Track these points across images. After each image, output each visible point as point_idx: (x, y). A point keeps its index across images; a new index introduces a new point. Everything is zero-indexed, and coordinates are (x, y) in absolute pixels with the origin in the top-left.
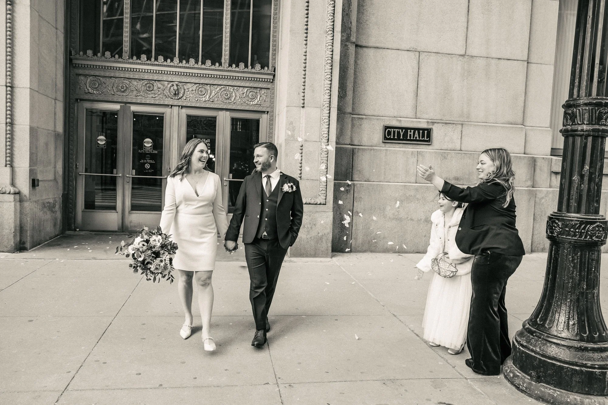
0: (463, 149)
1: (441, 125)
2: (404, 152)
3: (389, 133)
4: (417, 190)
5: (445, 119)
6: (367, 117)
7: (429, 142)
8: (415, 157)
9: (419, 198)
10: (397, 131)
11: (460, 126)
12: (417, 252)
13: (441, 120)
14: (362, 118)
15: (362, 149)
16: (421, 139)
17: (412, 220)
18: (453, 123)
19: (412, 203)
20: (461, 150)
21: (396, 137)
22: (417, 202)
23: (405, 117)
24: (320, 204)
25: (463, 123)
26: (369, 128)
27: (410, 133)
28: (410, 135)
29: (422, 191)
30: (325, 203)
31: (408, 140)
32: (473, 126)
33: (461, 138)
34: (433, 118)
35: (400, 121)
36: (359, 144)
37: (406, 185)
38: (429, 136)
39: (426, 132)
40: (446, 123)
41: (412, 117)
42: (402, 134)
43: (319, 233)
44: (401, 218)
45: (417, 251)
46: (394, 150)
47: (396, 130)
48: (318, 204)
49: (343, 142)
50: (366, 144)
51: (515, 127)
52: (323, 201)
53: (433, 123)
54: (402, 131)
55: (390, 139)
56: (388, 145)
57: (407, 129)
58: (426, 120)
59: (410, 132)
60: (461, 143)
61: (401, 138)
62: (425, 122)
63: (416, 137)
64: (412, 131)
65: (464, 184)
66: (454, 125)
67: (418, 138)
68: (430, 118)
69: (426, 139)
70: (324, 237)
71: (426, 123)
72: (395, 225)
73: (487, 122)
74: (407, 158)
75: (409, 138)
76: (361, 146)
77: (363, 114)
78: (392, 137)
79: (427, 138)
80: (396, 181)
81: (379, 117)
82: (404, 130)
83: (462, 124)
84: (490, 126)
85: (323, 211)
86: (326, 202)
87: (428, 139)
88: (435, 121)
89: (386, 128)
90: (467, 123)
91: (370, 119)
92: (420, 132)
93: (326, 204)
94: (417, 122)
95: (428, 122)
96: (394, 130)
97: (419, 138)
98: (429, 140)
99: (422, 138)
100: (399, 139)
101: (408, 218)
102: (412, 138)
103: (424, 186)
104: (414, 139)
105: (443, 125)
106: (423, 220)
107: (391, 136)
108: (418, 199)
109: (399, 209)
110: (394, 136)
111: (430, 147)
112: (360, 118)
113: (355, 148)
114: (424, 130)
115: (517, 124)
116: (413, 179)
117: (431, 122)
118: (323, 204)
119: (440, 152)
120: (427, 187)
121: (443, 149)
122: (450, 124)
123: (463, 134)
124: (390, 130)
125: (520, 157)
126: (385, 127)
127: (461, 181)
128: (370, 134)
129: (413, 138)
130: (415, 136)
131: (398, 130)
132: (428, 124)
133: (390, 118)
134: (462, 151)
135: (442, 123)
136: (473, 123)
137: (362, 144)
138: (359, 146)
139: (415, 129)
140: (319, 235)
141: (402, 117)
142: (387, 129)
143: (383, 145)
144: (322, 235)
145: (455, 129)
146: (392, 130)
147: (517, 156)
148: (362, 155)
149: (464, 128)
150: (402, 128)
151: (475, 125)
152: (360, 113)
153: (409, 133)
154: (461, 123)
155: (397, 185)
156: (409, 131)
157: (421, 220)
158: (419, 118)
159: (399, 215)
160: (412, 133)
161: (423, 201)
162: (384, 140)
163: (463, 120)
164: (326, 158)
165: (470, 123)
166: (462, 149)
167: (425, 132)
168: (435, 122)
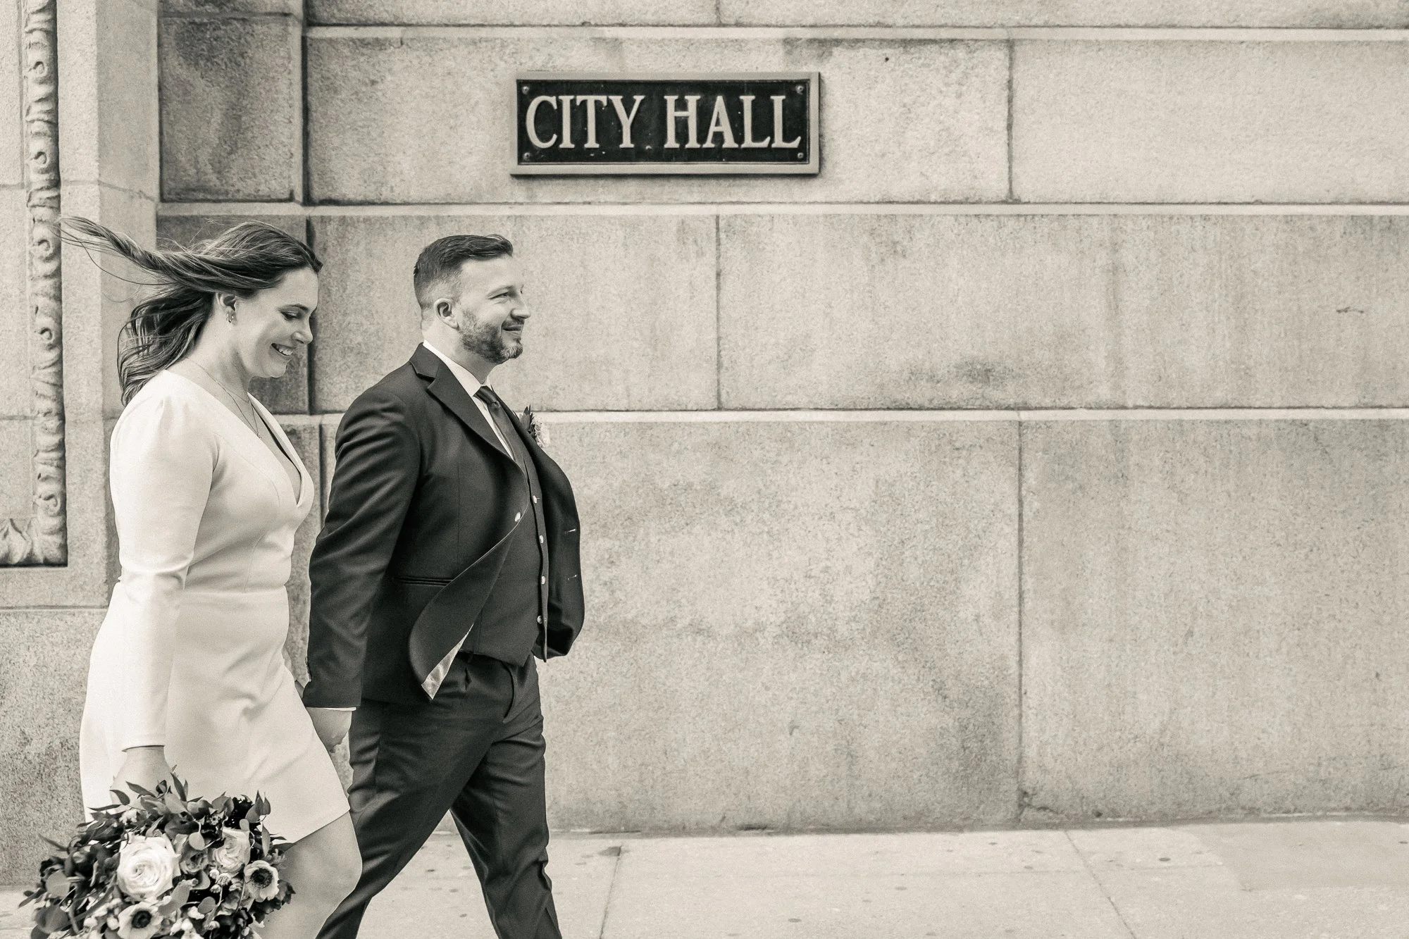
0: (1024, 189)
1: (873, 54)
2: (632, 225)
3: (548, 120)
4: (719, 449)
5: (901, 22)
6: (410, 33)
7: (805, 159)
8: (700, 254)
9: (739, 501)
10: (597, 103)
11: (998, 56)
12: (749, 828)
13: (878, 25)
14: (380, 44)
15: (367, 220)
16: (748, 142)
17: (699, 630)
18: (952, 41)
19: (697, 529)
20: (1012, 200)
21: (592, 143)
22: (724, 522)
23: (650, 18)
24: (29, 562)
25: (1016, 34)
26: (427, 96)
27: (681, 114)
28: (682, 125)
29: (757, 453)
30: (55, 554)
31: (671, 156)
32: (1078, 48)
33: (1009, 127)
34: (823, 15)
35: (616, 43)
36: (372, 196)
37: (651, 426)
38: (797, 123)
39: (778, 100)
40: (906, 43)
41: (690, 18)
42: (626, 122)
43: (27, 741)
44: (634, 622)
45: (747, 820)
46: (566, 219)
47: (591, 99)
48: (16, 559)
49: (248, 188)
50: (414, 195)
51: (1360, 44)
52: (46, 545)
53: (824, 46)
54: (628, 105)
55: (555, 155)
56: (545, 192)
57: (656, 90)
58: (780, 33)
59: (681, 105)
60: (1010, 158)
61: (627, 142)
62: (767, 42)
63: (719, 137)
64: (692, 100)
65: (1033, 403)
66: (961, 53)
67: (729, 142)
68: (810, 21)
69: (779, 142)
70: (61, 763)
71: (781, 51)
72: (592, 664)
73: (1177, 19)
74: (653, 259)
75: (671, 143)
76: (386, 203)
77: (386, 17)
78: (567, 143)
79: (787, 138)
80: (590, 403)
81: (484, 32)
82: (638, 98)
83: (1010, 44)
84: (1190, 44)
85: (48, 601)
86: (64, 547)
87: (795, 144)
88: (838, 33)
89: (529, 89)
90: (1044, 34)
91: (430, 47)
92: (741, 104)
93: (65, 564)
94: (721, 44)
95: (788, 42)
96: (580, 99)
97: (739, 138)
98: (804, 147)
99: (755, 139)
100: (610, 151)
101: (673, 620)
102: (693, 143)
103: (768, 424)
104: (709, 144)
105: (888, 52)
106: (773, 630)
107: (559, 140)
108: (731, 507)
109: (614, 571)
110: (579, 134)
111: (815, 190)
112: (364, 43)
113: (324, 220)
114: (763, 89)
115: (1370, 27)
116: (698, 386)
117: (811, 41)
118: (48, 563)
119: (863, 218)
120: (787, 427)
121: (895, 193)
122: (935, 48)
123: (1018, 103)
124: (552, 100)
125: (1391, 219)
126: (520, 84)
127: (1011, 387)
128: (434, 131)
129: (702, 138)
130: (713, 128)
131: (603, 99)
132: (789, 53)
133: (554, 32)
134: (1017, 202)
135: (891, 43)
136: (1081, 34)
137: (386, 194)
138: (372, 203)
139: (707, 89)
140: (33, 749)
141: (628, 21)
142: (533, 94)
143: (519, 192)
144: (49, 752)
145: (966, 75)
146: (566, 100)
147: (1370, 219)
148: (370, 254)
149: (1020, 68)
150: (625, 88)
151: (1098, 45)
152: (371, 15)
153: (672, 114)
154: (1001, 34)
155: (595, 425)
156: (671, 100)
157: (760, 628)
158: (738, 25)
159: (616, 604)
160: (691, 113)
161: (766, 516)
162: (520, 160)
163: (1017, 18)
164: (50, 282)
165: (1060, 34)
166: (1017, 192)
167: (771, 104)
168: (838, 42)
